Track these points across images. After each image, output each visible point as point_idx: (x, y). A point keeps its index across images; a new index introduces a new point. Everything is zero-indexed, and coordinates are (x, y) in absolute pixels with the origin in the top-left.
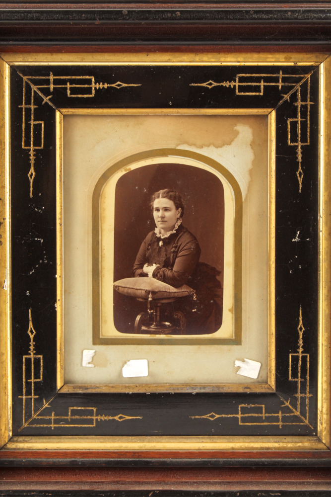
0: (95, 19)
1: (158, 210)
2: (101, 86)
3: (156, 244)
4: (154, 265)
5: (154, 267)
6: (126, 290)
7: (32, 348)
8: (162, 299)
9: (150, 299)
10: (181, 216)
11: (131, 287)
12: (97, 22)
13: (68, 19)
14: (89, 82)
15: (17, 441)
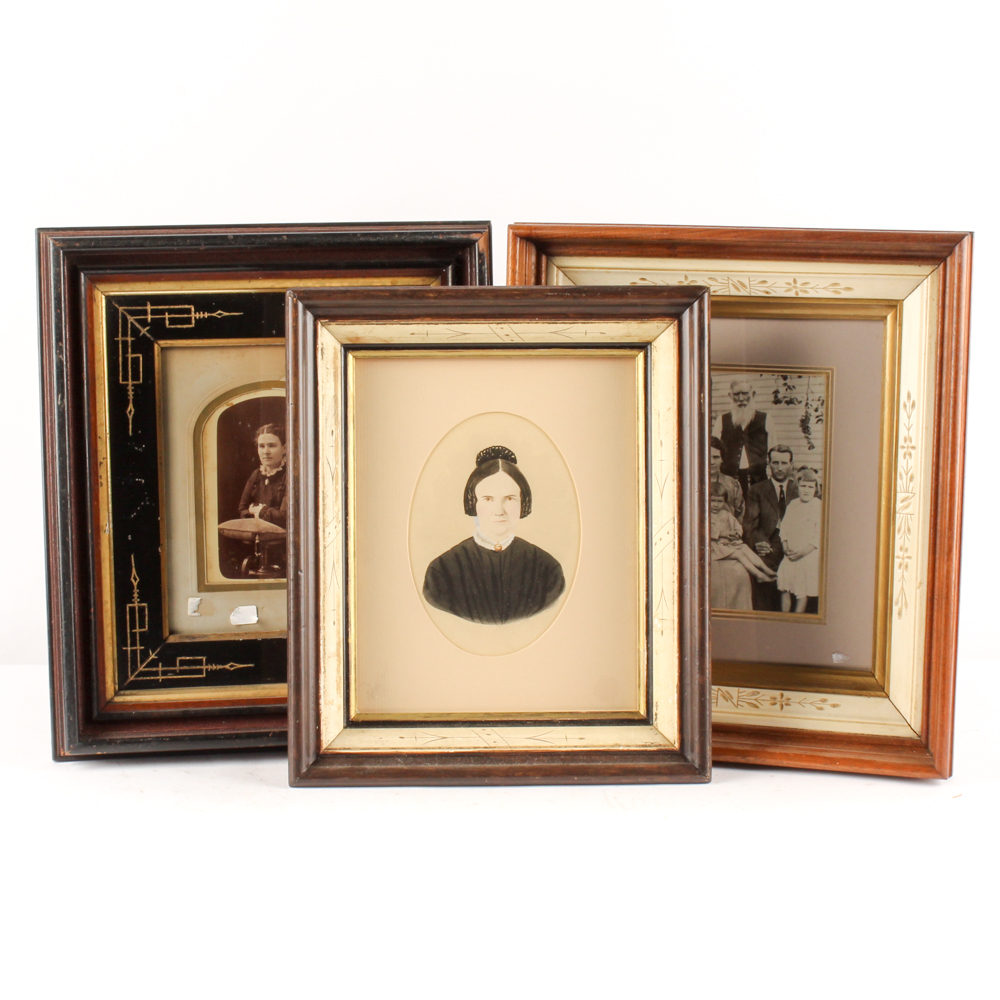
0: (200, 245)
1: (262, 446)
2: (202, 315)
3: (262, 482)
4: (261, 504)
5: (261, 506)
6: (231, 533)
7: (136, 595)
8: (270, 540)
9: (257, 541)
11: (237, 529)
12: (202, 248)
13: (173, 245)
14: (188, 311)
15: (124, 695)
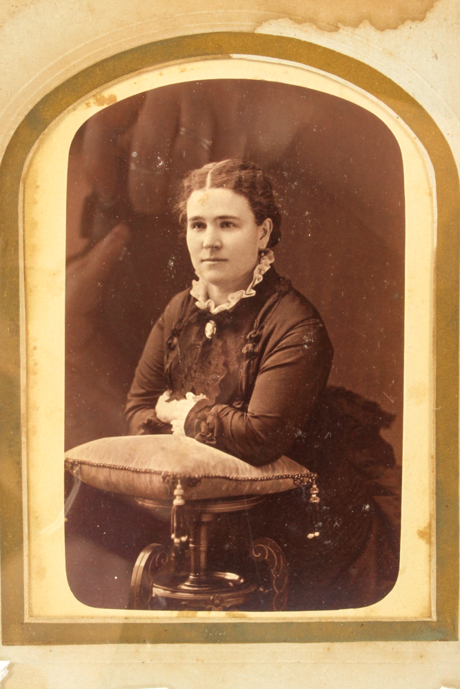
1: (200, 224)
3: (196, 329)
4: (190, 395)
8: (216, 501)
9: (177, 502)
10: (272, 244)
11: (120, 464)
